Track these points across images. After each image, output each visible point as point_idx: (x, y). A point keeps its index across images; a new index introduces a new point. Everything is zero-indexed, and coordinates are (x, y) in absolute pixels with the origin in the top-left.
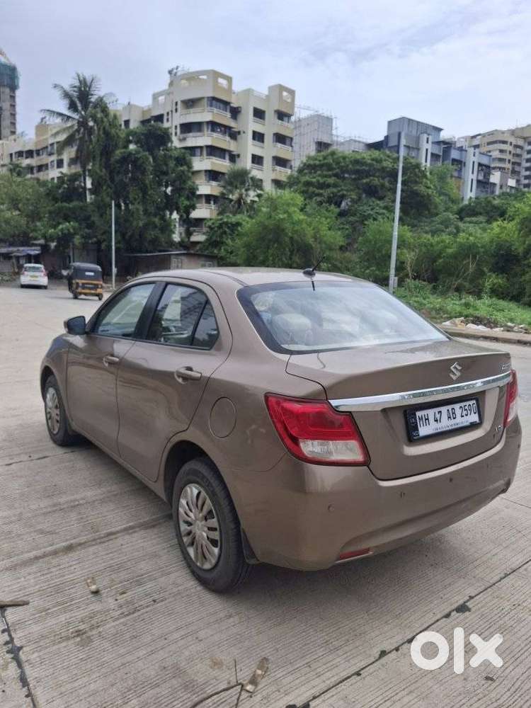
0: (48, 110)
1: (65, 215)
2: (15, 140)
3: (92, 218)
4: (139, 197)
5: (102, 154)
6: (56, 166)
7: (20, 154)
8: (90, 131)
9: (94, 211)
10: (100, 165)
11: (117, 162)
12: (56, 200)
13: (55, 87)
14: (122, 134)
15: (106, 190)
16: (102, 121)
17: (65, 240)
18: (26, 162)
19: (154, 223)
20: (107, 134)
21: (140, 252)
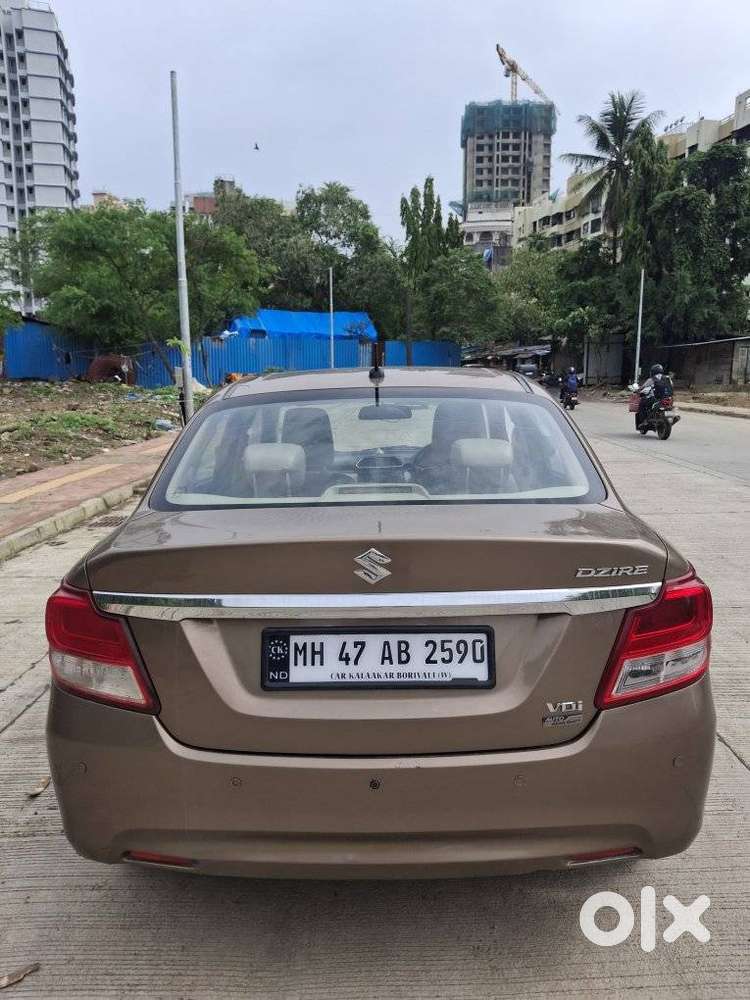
0: (570, 155)
1: (580, 296)
2: (540, 203)
3: (617, 298)
4: (687, 258)
5: (638, 205)
6: (589, 230)
7: (545, 221)
8: (624, 173)
9: (621, 287)
10: (635, 219)
11: (657, 211)
12: (571, 277)
13: (580, 120)
14: (670, 168)
15: (640, 254)
16: (641, 156)
17: (577, 332)
18: (551, 230)
19: (708, 294)
20: (647, 173)
21: (686, 340)
